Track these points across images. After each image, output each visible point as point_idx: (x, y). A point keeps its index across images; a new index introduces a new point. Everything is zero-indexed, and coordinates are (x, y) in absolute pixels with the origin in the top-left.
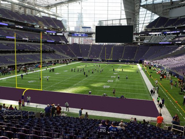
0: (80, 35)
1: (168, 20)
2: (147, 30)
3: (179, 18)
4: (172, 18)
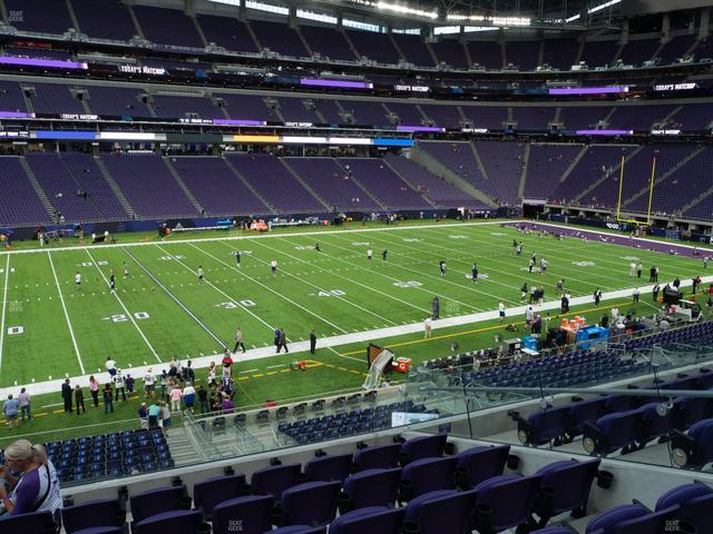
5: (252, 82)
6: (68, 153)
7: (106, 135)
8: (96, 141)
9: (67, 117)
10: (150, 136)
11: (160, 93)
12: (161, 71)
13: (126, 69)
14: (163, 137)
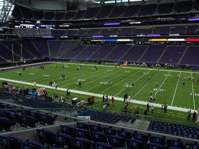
4: (34, 10)
5: (166, 22)
6: (112, 44)
7: (119, 40)
8: (117, 42)
9: (111, 36)
10: (129, 40)
11: (139, 28)
12: (139, 23)
13: (131, 23)
14: (132, 40)
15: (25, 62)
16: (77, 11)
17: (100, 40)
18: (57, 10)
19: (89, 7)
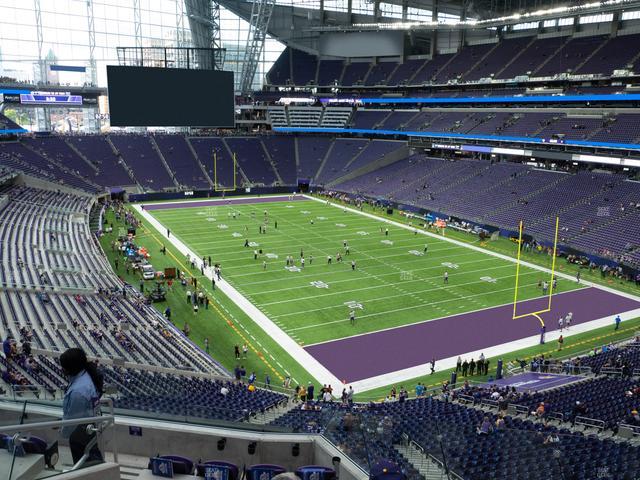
0: (53, 100)
1: (316, 62)
2: (269, 88)
3: (348, 60)
4: (325, 58)
6: (484, 160)
7: (497, 150)
8: (493, 154)
10: (521, 152)
15: (248, 190)
16: (429, 57)
17: (453, 147)
18: (378, 57)
19: (466, 43)
